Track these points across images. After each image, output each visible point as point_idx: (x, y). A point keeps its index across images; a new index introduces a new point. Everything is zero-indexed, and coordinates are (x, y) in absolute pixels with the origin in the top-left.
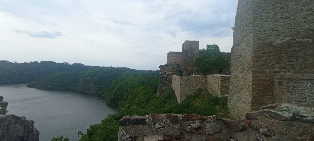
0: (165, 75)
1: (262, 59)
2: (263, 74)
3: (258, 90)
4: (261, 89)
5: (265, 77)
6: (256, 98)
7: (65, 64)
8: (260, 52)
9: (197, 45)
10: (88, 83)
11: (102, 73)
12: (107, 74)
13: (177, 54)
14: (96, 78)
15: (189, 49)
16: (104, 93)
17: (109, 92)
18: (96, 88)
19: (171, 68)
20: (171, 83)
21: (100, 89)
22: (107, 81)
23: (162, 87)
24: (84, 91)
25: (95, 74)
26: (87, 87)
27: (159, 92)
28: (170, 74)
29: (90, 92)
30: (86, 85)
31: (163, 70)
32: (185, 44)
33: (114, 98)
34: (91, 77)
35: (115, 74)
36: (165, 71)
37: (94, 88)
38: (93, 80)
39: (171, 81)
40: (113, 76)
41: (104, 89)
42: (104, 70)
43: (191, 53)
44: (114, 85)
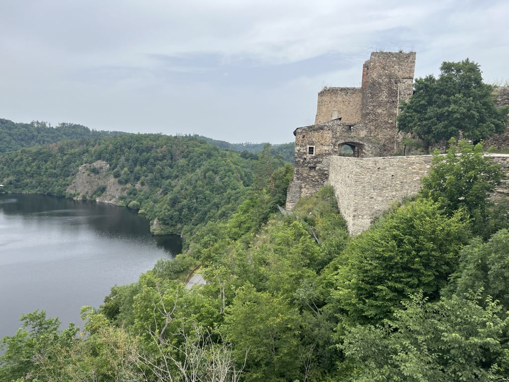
0: (308, 156)
7: (36, 125)
9: (409, 65)
10: (100, 178)
11: (137, 152)
12: (149, 154)
13: (347, 93)
14: (121, 165)
15: (384, 77)
16: (143, 204)
17: (155, 202)
18: (123, 190)
19: (328, 135)
20: (327, 178)
21: (133, 193)
22: (150, 173)
23: (302, 188)
24: (93, 199)
25: (120, 154)
26: (99, 189)
27: (292, 201)
28: (325, 154)
29: (106, 202)
30: (96, 184)
31: (306, 141)
32: (373, 64)
33: (171, 218)
34: (109, 160)
35: (170, 153)
36: (311, 144)
37: (117, 190)
38: (113, 169)
39: (326, 172)
40: (165, 159)
41: (142, 193)
42: (142, 144)
43: (390, 89)
44: (170, 183)
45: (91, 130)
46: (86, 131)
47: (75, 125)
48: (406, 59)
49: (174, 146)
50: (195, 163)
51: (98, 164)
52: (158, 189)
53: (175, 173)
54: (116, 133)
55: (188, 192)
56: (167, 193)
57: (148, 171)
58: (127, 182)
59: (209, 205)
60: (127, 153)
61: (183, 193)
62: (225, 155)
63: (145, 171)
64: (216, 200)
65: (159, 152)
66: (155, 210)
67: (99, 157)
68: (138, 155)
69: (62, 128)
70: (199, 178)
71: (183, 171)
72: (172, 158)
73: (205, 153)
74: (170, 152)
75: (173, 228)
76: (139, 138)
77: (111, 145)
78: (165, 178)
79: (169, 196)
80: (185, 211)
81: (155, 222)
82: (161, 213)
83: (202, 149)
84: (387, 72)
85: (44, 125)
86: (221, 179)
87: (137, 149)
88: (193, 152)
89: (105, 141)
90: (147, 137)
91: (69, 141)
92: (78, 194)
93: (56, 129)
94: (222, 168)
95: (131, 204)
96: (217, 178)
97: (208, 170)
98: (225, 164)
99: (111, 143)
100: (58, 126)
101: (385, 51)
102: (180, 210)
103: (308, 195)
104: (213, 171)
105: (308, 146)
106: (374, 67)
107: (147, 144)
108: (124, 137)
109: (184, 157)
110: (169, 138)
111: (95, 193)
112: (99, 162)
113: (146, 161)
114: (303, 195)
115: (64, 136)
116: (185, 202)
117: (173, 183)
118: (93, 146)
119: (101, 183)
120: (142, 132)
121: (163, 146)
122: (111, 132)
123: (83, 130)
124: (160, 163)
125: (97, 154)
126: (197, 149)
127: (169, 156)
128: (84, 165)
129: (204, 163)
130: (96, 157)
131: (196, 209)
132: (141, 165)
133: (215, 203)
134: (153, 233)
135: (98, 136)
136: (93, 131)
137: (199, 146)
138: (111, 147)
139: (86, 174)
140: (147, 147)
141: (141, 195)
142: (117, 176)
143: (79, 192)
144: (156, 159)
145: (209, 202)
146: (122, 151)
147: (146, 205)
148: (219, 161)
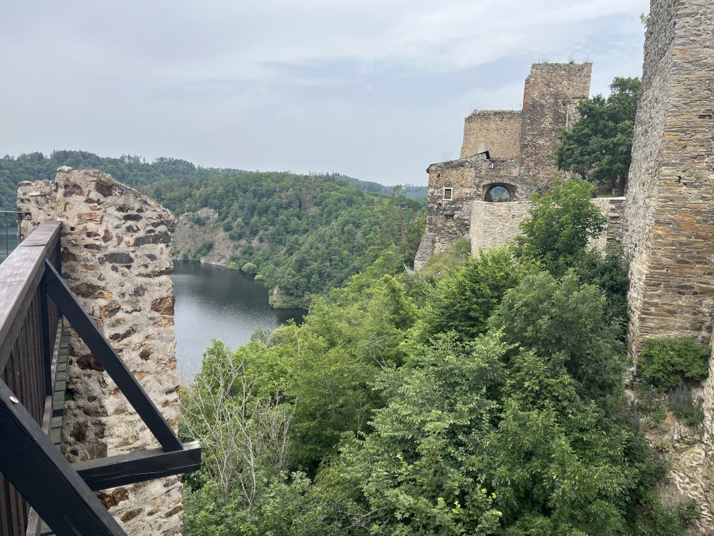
0: (444, 201)
1: (698, 136)
2: (695, 187)
3: (672, 245)
4: (684, 239)
5: (703, 198)
6: (665, 271)
7: (127, 161)
8: (695, 109)
9: (583, 80)
10: (205, 232)
11: (255, 197)
12: (270, 199)
13: (503, 118)
14: (234, 214)
15: (548, 97)
16: (261, 267)
17: (277, 264)
18: (236, 248)
19: (470, 173)
20: (468, 230)
21: (249, 252)
22: (270, 225)
23: (435, 242)
24: (196, 260)
25: (232, 200)
26: (205, 246)
27: (421, 259)
28: (466, 198)
29: (213, 263)
30: (200, 239)
31: (442, 181)
32: (534, 79)
33: (296, 287)
34: (217, 208)
35: (299, 199)
36: (448, 186)
37: (228, 248)
38: (224, 220)
39: (466, 222)
40: (291, 207)
41: (260, 252)
42: (262, 186)
43: (556, 112)
44: (297, 240)
45: (196, 167)
46: (190, 169)
47: (176, 160)
48: (579, 72)
49: (304, 189)
50: (330, 213)
51: (203, 213)
52: (281, 247)
53: (304, 226)
54: (229, 170)
55: (319, 252)
56: (292, 253)
57: (269, 223)
58: (240, 237)
59: (346, 270)
60: (241, 199)
61: (313, 254)
62: (372, 201)
63: (265, 223)
64: (356, 264)
65: (284, 197)
66: (276, 275)
67: (205, 204)
68: (256, 200)
69: (160, 164)
70: (334, 233)
71: (313, 223)
72: (300, 206)
73: (345, 199)
74: (297, 197)
75: (298, 300)
76: (257, 178)
77: (221, 187)
78: (291, 233)
79: (295, 257)
80: (315, 278)
81: (275, 292)
82: (283, 280)
83: (341, 193)
84: (552, 89)
85: (137, 160)
86: (365, 234)
87: (255, 193)
88: (328, 198)
89: (214, 181)
90: (269, 177)
91: (168, 181)
92: (178, 252)
93: (152, 166)
94: (366, 220)
95: (245, 268)
96: (359, 234)
97: (347, 222)
98: (371, 214)
99: (221, 184)
100: (155, 161)
101: (550, 62)
102: (309, 277)
103: (442, 251)
104: (354, 223)
105: (444, 188)
106: (535, 84)
107: (268, 186)
108: (238, 176)
109: (317, 204)
110: (297, 179)
111: (199, 251)
112: (205, 209)
113: (266, 210)
114: (436, 251)
115: (162, 175)
116: (315, 265)
117: (301, 240)
118: (198, 189)
119: (208, 238)
120: (263, 170)
121: (289, 189)
122: (223, 170)
123: (186, 167)
124: (285, 212)
125: (202, 198)
126: (333, 193)
127: (296, 204)
128: (186, 214)
129: (343, 212)
130: (201, 203)
131: (329, 275)
132: (260, 215)
133: (354, 267)
134: (273, 305)
135: (204, 175)
136: (198, 168)
137: (337, 190)
138: (220, 190)
139: (188, 226)
140: (268, 190)
141: (258, 256)
142: (228, 228)
143: (180, 249)
144: (280, 207)
145: (347, 266)
146: (235, 195)
147: (266, 268)
148: (362, 210)
